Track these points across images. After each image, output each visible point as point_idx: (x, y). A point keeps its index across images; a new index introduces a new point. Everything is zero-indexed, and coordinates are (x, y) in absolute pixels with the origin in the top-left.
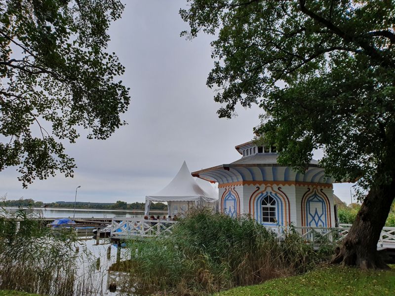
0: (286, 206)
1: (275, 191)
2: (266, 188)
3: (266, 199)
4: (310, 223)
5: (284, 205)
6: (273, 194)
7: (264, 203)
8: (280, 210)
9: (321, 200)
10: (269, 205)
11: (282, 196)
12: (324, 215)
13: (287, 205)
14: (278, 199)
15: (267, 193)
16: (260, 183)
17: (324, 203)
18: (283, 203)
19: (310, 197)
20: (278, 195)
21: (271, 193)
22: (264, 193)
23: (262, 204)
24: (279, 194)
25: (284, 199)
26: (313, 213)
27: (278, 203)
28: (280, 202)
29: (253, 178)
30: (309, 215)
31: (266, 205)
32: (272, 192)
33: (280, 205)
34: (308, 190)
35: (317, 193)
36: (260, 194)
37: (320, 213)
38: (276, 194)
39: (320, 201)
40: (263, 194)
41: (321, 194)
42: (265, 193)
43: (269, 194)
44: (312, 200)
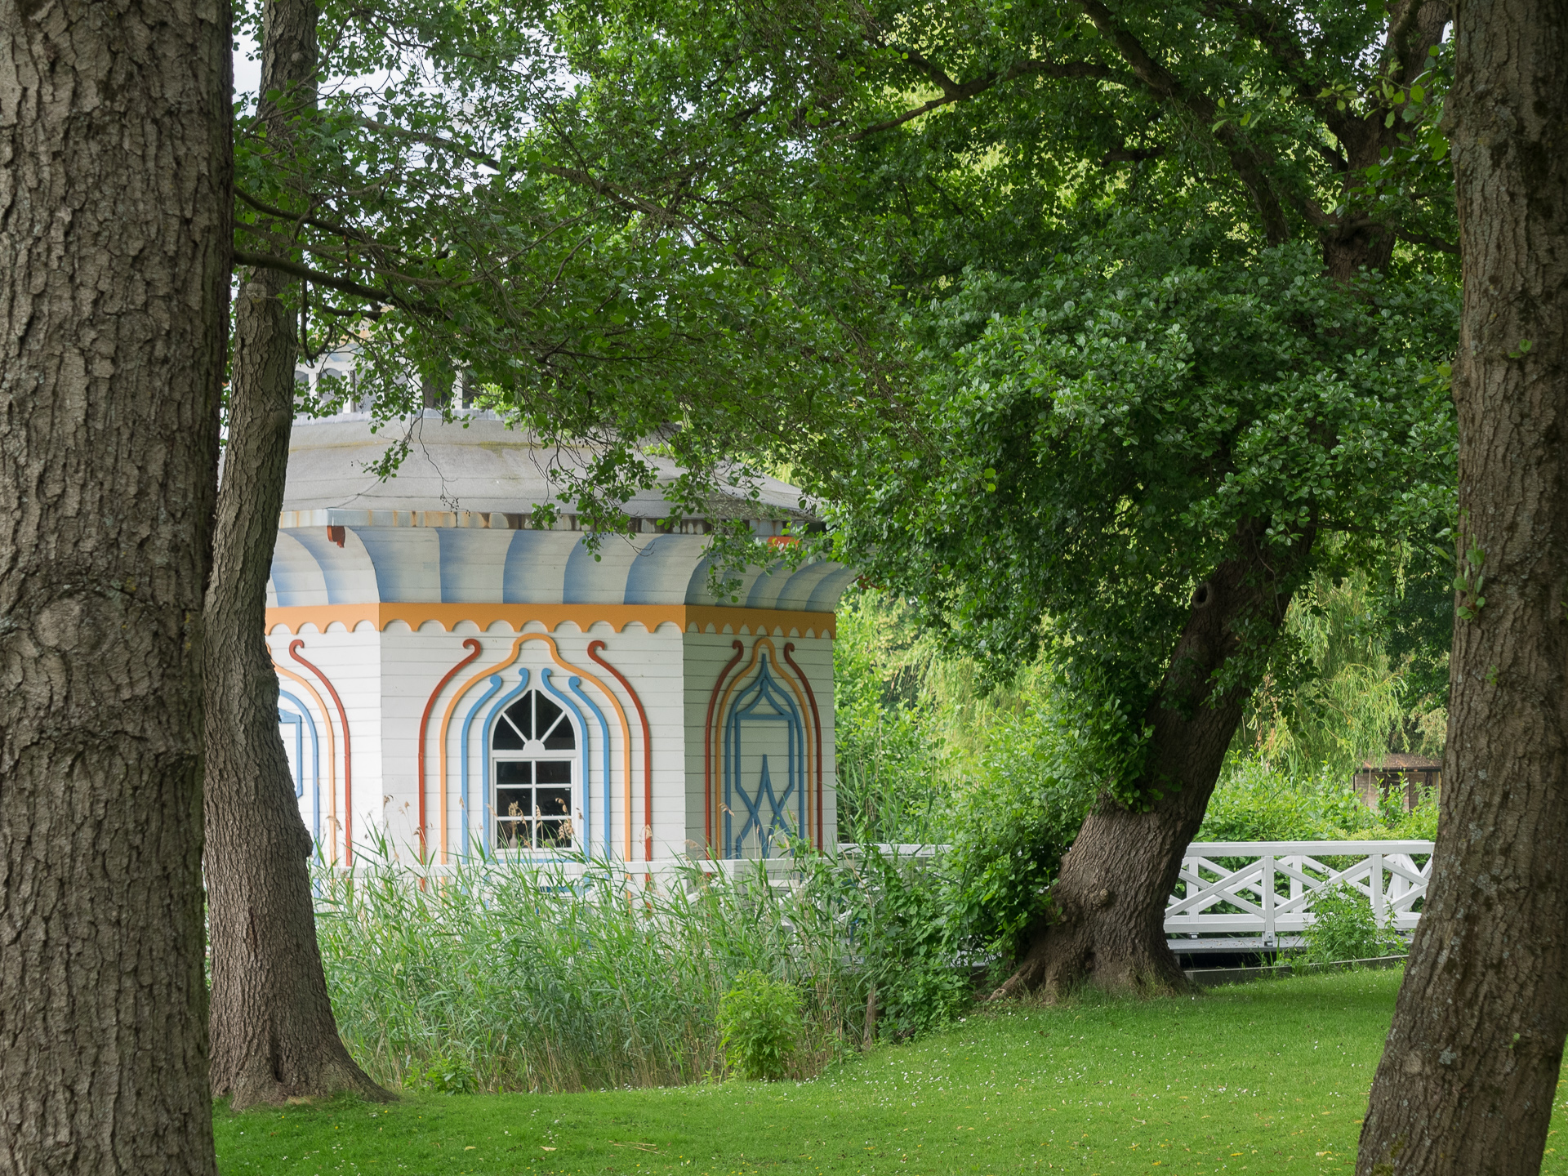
0: (630, 751)
1: (567, 665)
2: (519, 647)
3: (519, 711)
4: (738, 841)
5: (619, 744)
6: (562, 682)
7: (504, 738)
8: (598, 777)
9: (787, 709)
10: (534, 751)
11: (612, 695)
12: (794, 797)
13: (639, 744)
14: (588, 712)
15: (526, 674)
16: (487, 614)
17: (799, 728)
18: (618, 732)
19: (742, 693)
20: (588, 686)
21: (548, 675)
22: (504, 674)
23: (498, 745)
24: (596, 680)
25: (621, 708)
26: (750, 783)
27: (587, 737)
28: (597, 730)
29: (445, 587)
30: (735, 798)
31: (519, 745)
32: (557, 669)
33: (598, 743)
34: (732, 652)
35: (772, 673)
36: (486, 686)
37: (779, 783)
38: (576, 684)
39: (781, 714)
40: (499, 684)
41: (784, 676)
42: (512, 680)
43: (537, 684)
44: (748, 713)
